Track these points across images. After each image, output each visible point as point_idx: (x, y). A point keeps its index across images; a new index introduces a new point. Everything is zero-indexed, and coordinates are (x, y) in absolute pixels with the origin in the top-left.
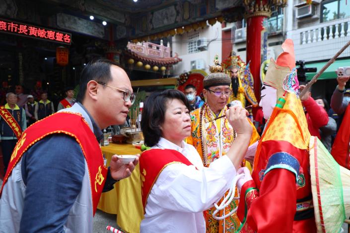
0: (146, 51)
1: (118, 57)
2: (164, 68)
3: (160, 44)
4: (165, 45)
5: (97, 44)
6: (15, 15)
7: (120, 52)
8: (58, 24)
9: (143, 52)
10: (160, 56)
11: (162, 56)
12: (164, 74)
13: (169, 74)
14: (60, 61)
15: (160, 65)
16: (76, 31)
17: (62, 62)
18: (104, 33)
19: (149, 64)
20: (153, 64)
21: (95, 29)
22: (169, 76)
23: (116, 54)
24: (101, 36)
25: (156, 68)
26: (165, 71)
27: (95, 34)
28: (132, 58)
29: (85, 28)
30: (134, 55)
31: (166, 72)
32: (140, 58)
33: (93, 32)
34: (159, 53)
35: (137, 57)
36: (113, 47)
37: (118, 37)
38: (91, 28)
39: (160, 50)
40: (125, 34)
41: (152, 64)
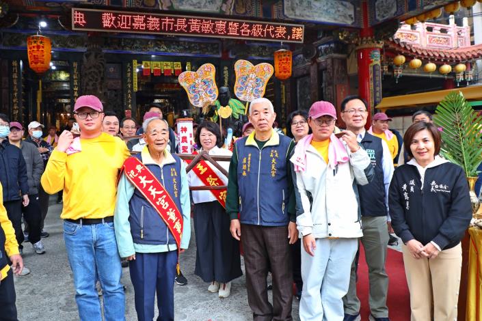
0: (424, 39)
1: (377, 53)
2: (461, 67)
3: (448, 23)
4: (459, 22)
5: (342, 36)
6: (231, 10)
7: (381, 45)
8: (286, 13)
9: (418, 42)
10: (450, 46)
11: (454, 44)
12: (461, 78)
13: (470, 78)
14: (280, 72)
15: (454, 62)
16: (310, 19)
17: (283, 74)
18: (353, 16)
19: (432, 61)
20: (439, 62)
21: (339, 11)
22: (471, 82)
23: (374, 49)
24: (349, 22)
25: (447, 68)
26: (462, 73)
27: (340, 21)
28: (402, 54)
29: (324, 13)
30: (405, 48)
31: (464, 75)
32: (417, 52)
33: (336, 17)
34: (447, 40)
35: (411, 51)
36: (369, 38)
37: (380, 19)
38: (333, 11)
39: (449, 33)
40: (394, 10)
41: (439, 60)
